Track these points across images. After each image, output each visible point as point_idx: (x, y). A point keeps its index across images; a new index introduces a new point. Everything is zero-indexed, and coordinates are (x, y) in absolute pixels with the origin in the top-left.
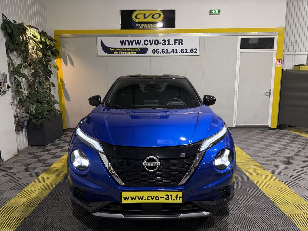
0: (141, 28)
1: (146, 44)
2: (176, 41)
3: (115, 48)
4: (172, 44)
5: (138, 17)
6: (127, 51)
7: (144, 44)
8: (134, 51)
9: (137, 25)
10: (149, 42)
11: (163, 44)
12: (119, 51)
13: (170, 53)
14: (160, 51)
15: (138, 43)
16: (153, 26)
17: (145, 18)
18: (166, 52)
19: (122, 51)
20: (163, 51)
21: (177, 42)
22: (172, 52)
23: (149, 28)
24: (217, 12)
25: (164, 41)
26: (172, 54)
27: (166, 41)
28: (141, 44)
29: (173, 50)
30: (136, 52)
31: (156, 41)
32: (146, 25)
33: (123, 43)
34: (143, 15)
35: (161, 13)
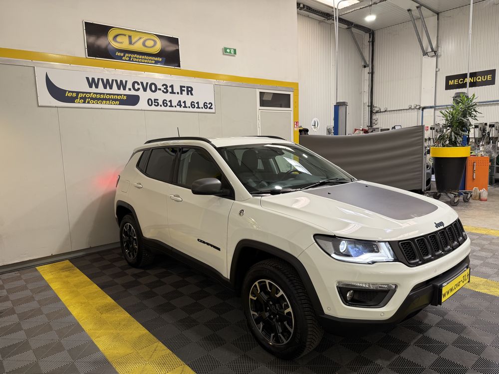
0: (126, 60)
1: (136, 88)
4: (178, 93)
5: (118, 39)
6: (103, 99)
7: (132, 89)
8: (116, 100)
10: (140, 86)
11: (163, 91)
12: (85, 98)
13: (175, 106)
14: (161, 103)
15: (122, 85)
16: (146, 59)
17: (130, 43)
18: (169, 104)
21: (184, 90)
23: (138, 62)
24: (232, 51)
25: (165, 87)
26: (178, 109)
27: (169, 87)
28: (127, 89)
29: (180, 101)
30: (118, 102)
31: (153, 86)
32: (134, 56)
33: (92, 83)
34: (127, 38)
35: (157, 40)
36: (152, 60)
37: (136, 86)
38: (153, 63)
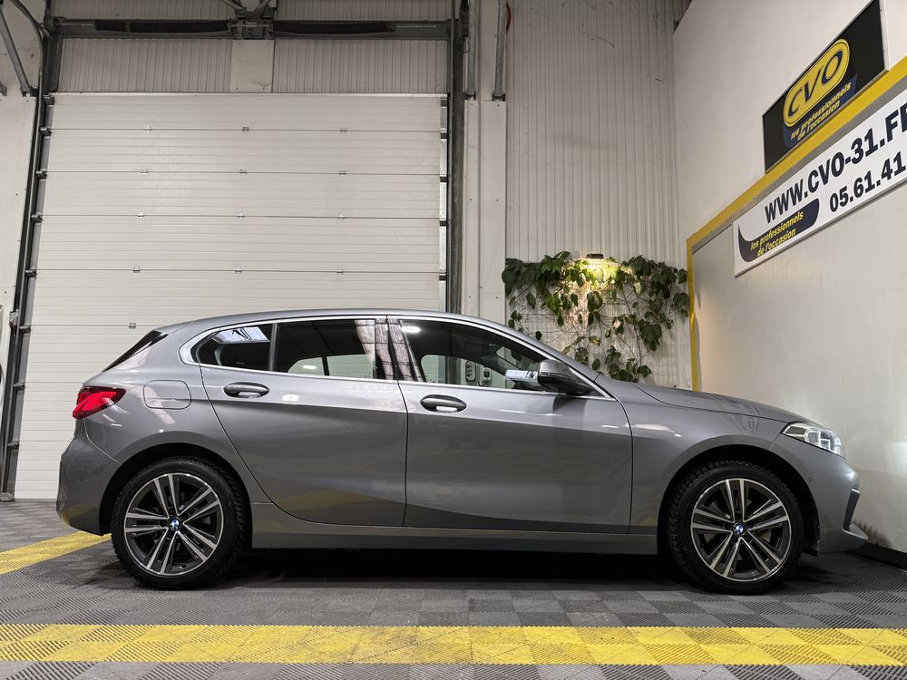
0: (802, 138)
1: (814, 186)
2: (893, 121)
3: (759, 239)
4: (882, 143)
5: (794, 109)
6: (780, 235)
7: (809, 193)
8: (790, 229)
9: (793, 136)
10: (819, 178)
11: (856, 161)
12: (765, 243)
13: (879, 183)
14: (850, 192)
15: (797, 193)
16: (828, 109)
17: (808, 97)
18: (865, 184)
19: (771, 241)
20: (858, 189)
21: (896, 124)
23: (818, 125)
25: (856, 146)
26: (886, 184)
27: (863, 140)
28: (803, 195)
29: (887, 163)
30: (794, 230)
31: (838, 160)
32: (811, 120)
33: (770, 213)
34: (803, 92)
35: (844, 47)
36: (834, 104)
37: (814, 180)
38: (837, 108)
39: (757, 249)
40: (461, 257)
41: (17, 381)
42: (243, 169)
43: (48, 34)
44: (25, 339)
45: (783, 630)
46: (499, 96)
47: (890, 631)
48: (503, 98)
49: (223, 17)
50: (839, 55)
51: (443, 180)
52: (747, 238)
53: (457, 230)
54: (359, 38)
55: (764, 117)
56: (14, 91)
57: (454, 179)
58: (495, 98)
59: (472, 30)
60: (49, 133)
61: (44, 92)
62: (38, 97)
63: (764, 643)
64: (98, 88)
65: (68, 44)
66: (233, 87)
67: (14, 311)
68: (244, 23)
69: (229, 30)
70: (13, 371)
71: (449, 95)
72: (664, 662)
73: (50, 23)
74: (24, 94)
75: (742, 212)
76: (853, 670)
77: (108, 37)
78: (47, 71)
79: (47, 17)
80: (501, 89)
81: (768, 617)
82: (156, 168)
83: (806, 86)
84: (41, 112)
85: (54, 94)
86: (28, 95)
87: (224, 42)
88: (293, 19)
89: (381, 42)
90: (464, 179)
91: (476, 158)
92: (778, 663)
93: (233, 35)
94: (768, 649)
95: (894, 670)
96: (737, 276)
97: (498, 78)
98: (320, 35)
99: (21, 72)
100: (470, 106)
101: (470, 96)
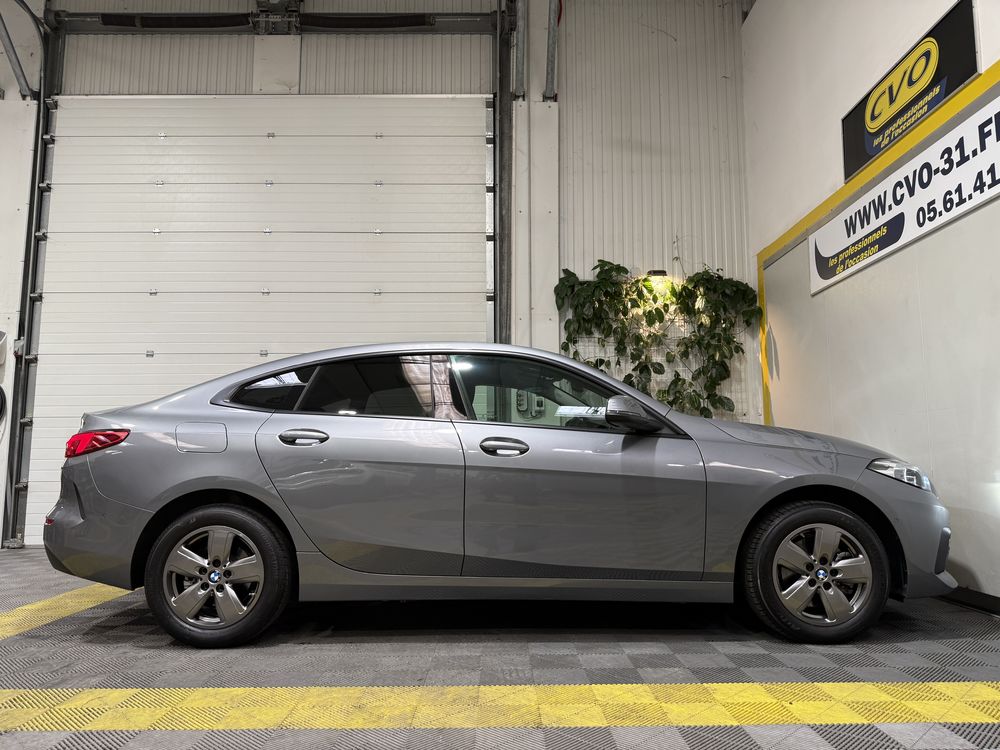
0: (886, 146)
1: (899, 198)
2: (986, 130)
3: (837, 255)
4: (975, 153)
5: (876, 113)
6: (861, 251)
7: (893, 205)
8: (872, 245)
9: (876, 142)
10: (905, 190)
11: (945, 172)
12: (845, 260)
13: (970, 197)
14: (939, 206)
15: (880, 206)
16: (914, 114)
17: (892, 101)
18: (955, 198)
19: (851, 257)
20: (948, 203)
21: (989, 133)
22: (975, 189)
23: (907, 129)
25: (946, 156)
26: (979, 198)
27: (953, 149)
28: (887, 208)
30: (877, 246)
31: (925, 171)
32: (895, 125)
33: (850, 227)
34: (887, 94)
35: (932, 46)
36: (921, 108)
37: (899, 192)
38: (925, 113)
39: (836, 266)
40: (511, 274)
41: (23, 415)
42: (270, 179)
43: (49, 30)
44: (31, 369)
45: (868, 686)
46: (550, 97)
47: (982, 685)
48: (555, 98)
49: (243, 10)
50: (927, 55)
51: (489, 190)
52: (825, 253)
53: (505, 245)
54: (394, 32)
55: (843, 121)
56: (13, 93)
57: (501, 188)
58: (545, 98)
59: (521, 23)
60: (53, 141)
61: (46, 95)
62: (39, 101)
63: (850, 699)
64: (106, 91)
65: (71, 41)
66: (256, 89)
67: (19, 339)
68: (267, 16)
69: (251, 24)
70: (20, 405)
71: (495, 96)
72: (744, 723)
73: (51, 17)
74: (24, 97)
75: (819, 225)
76: (945, 729)
77: (116, 33)
78: (48, 71)
79: (47, 11)
80: (552, 89)
81: (852, 670)
82: (172, 179)
83: (891, 88)
84: (44, 118)
85: (56, 97)
86: (28, 98)
87: (245, 37)
88: (321, 12)
89: (419, 38)
90: (513, 188)
91: (526, 166)
92: (866, 722)
93: (255, 30)
94: (853, 706)
95: (989, 727)
96: (814, 295)
97: (550, 77)
98: (353, 29)
99: (20, 73)
100: (519, 108)
101: (519, 97)
